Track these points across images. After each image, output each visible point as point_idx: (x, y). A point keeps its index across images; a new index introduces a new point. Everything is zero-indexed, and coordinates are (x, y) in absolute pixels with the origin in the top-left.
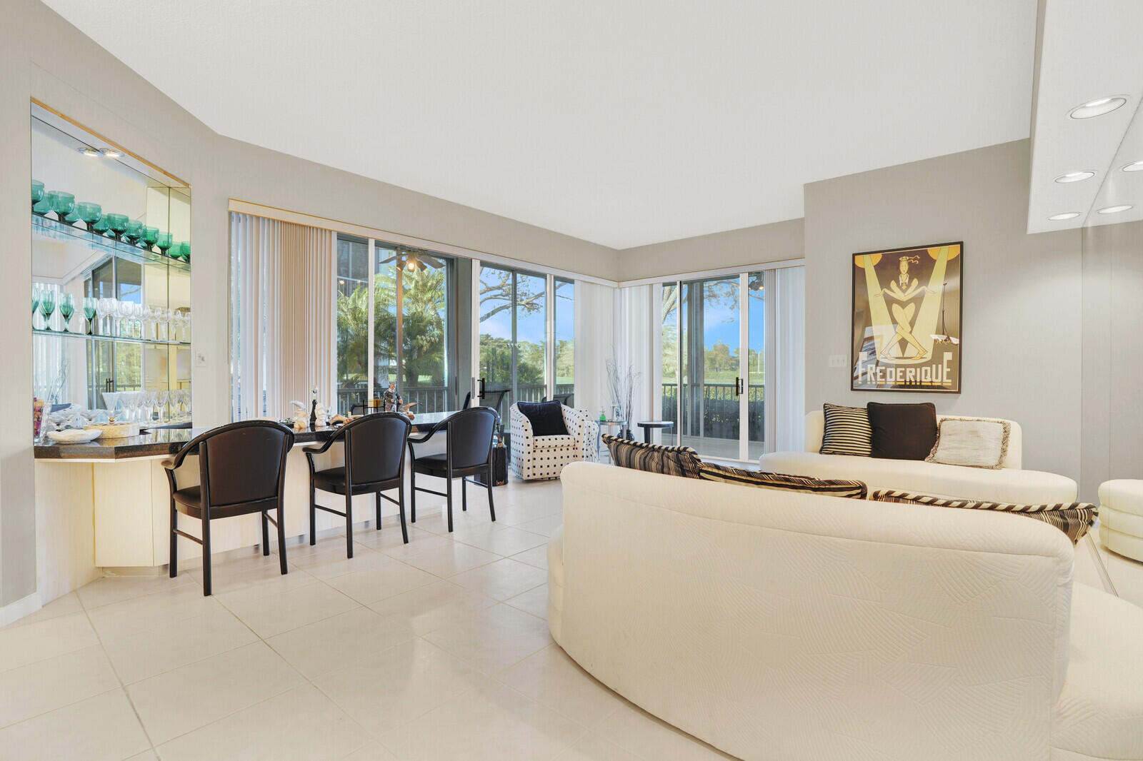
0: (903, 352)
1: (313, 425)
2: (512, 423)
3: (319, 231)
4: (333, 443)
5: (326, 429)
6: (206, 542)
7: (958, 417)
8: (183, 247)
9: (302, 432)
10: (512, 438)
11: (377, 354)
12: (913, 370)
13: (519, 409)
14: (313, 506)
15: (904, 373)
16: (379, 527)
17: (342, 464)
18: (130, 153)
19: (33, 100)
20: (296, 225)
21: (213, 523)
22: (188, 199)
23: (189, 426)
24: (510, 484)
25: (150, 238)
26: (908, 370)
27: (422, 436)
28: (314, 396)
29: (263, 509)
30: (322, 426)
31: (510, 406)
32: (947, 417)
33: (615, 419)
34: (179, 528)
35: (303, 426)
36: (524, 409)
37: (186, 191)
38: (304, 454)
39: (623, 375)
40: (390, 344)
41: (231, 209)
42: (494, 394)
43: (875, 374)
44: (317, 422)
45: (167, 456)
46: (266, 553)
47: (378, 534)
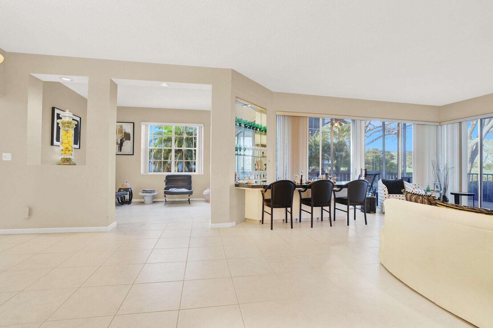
1: (301, 183)
2: (379, 188)
3: (303, 117)
4: (308, 189)
5: (305, 184)
6: (272, 215)
8: (264, 128)
9: (298, 185)
10: (379, 194)
11: (323, 159)
13: (383, 182)
14: (301, 210)
16: (322, 220)
17: (310, 197)
18: (253, 104)
19: (236, 97)
20: (296, 116)
21: (274, 209)
22: (265, 113)
23: (265, 181)
24: (377, 213)
25: (257, 127)
27: (339, 189)
28: (302, 174)
29: (286, 207)
30: (304, 183)
31: (378, 181)
33: (436, 190)
34: (264, 210)
35: (298, 183)
36: (384, 182)
37: (265, 111)
38: (298, 192)
39: (442, 169)
40: (328, 154)
41: (277, 114)
42: (371, 176)
44: (303, 182)
45: (263, 189)
46: (286, 222)
47: (322, 223)
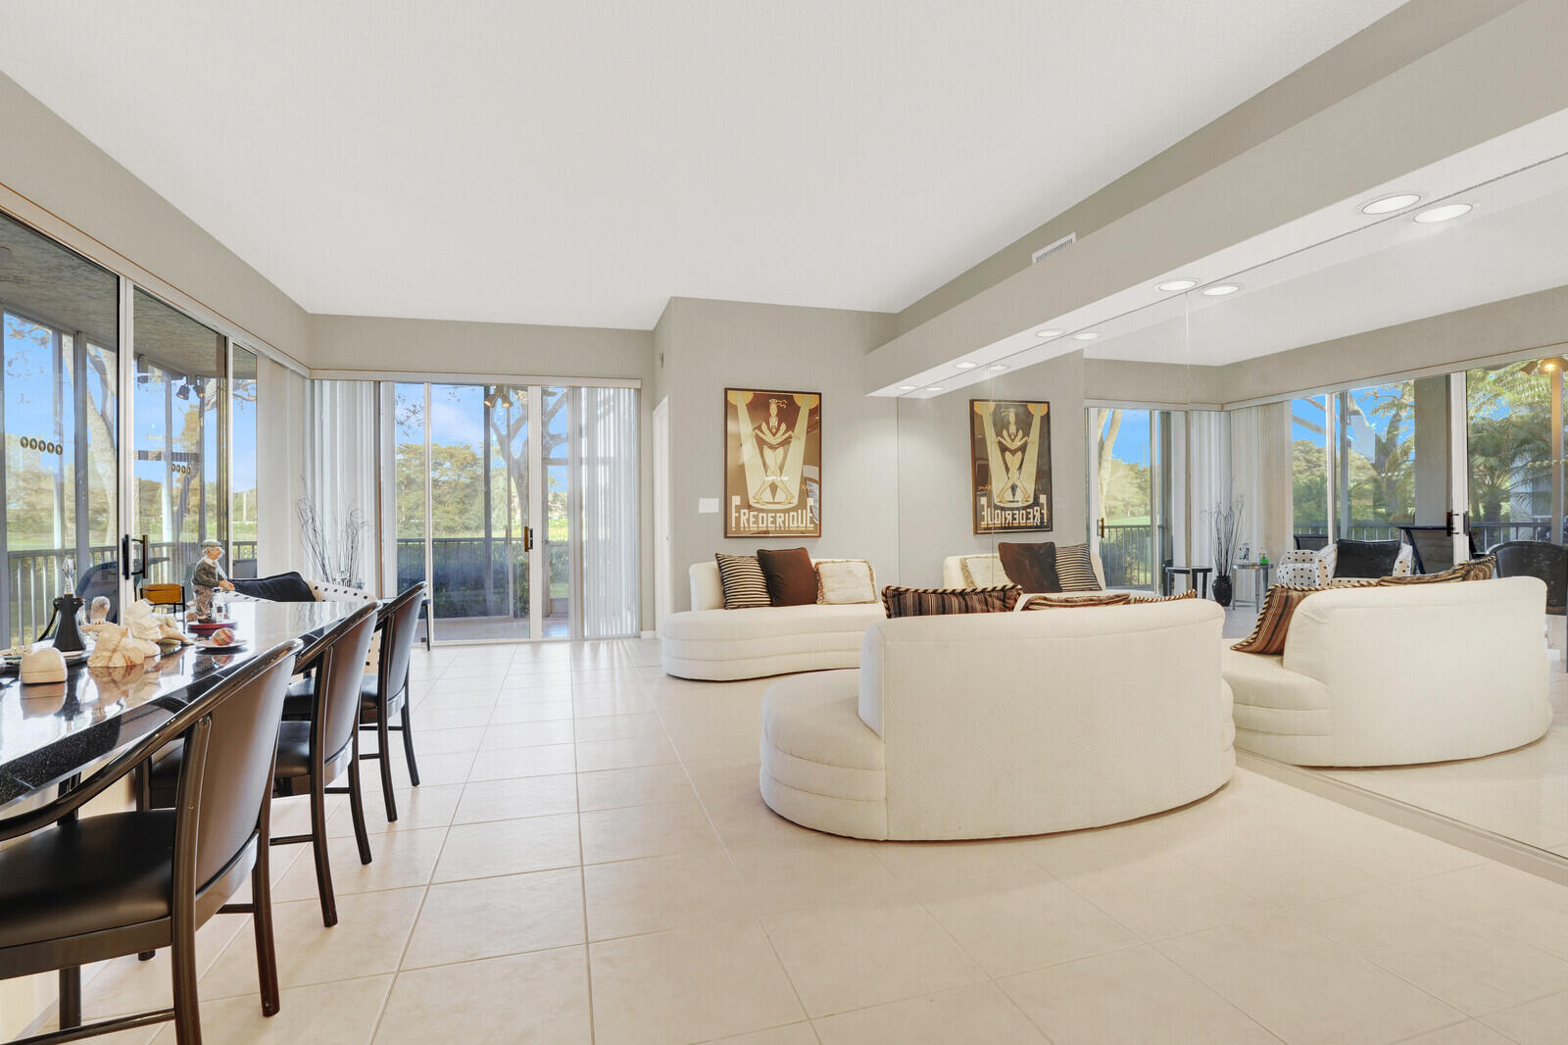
0: (774, 498)
7: (829, 560)
12: (782, 515)
15: (775, 518)
26: (778, 515)
32: (821, 560)
43: (748, 520)
